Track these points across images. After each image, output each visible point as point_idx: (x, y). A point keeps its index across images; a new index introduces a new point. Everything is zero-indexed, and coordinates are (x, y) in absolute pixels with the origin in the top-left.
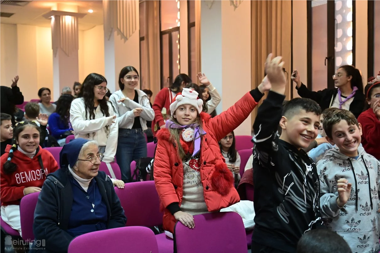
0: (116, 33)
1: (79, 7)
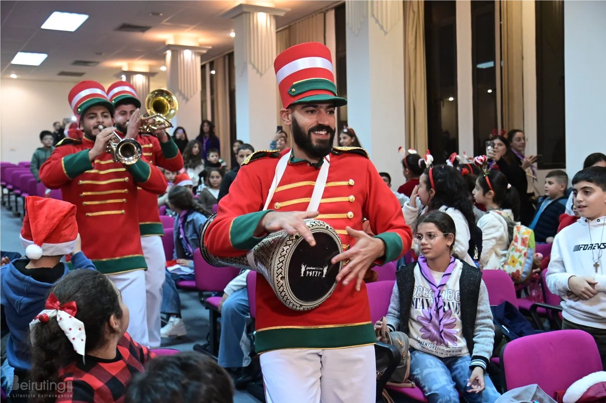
1: (150, 66)
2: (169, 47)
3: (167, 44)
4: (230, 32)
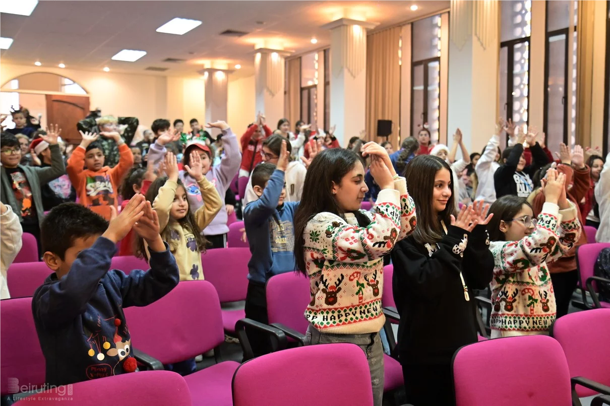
0: (265, 91)
1: (229, 65)
2: (260, 50)
3: (257, 47)
4: (311, 39)
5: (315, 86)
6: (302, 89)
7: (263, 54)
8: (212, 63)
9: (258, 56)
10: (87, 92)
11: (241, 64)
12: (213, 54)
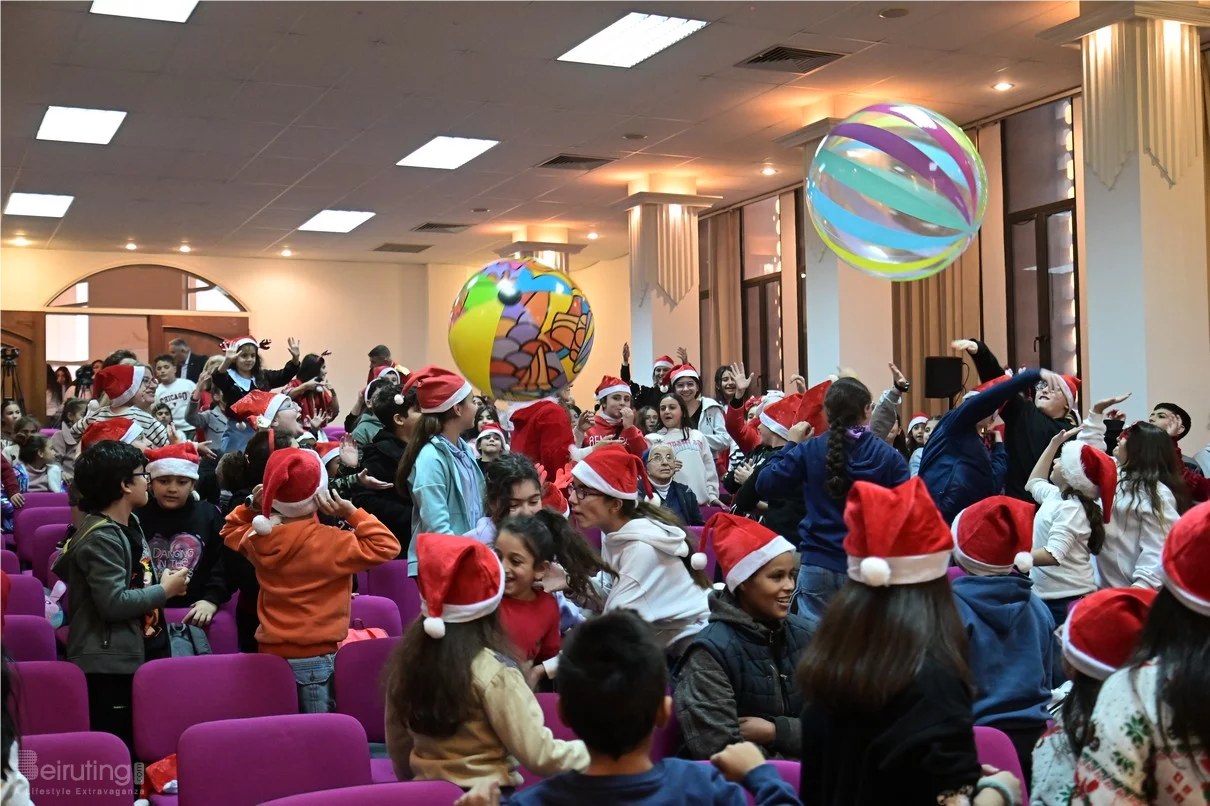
0: (654, 293)
1: (570, 231)
2: (641, 198)
3: (633, 191)
4: (763, 167)
5: (777, 277)
6: (746, 285)
7: (645, 206)
8: (529, 232)
9: (636, 213)
10: (243, 309)
11: (598, 230)
12: (533, 211)
